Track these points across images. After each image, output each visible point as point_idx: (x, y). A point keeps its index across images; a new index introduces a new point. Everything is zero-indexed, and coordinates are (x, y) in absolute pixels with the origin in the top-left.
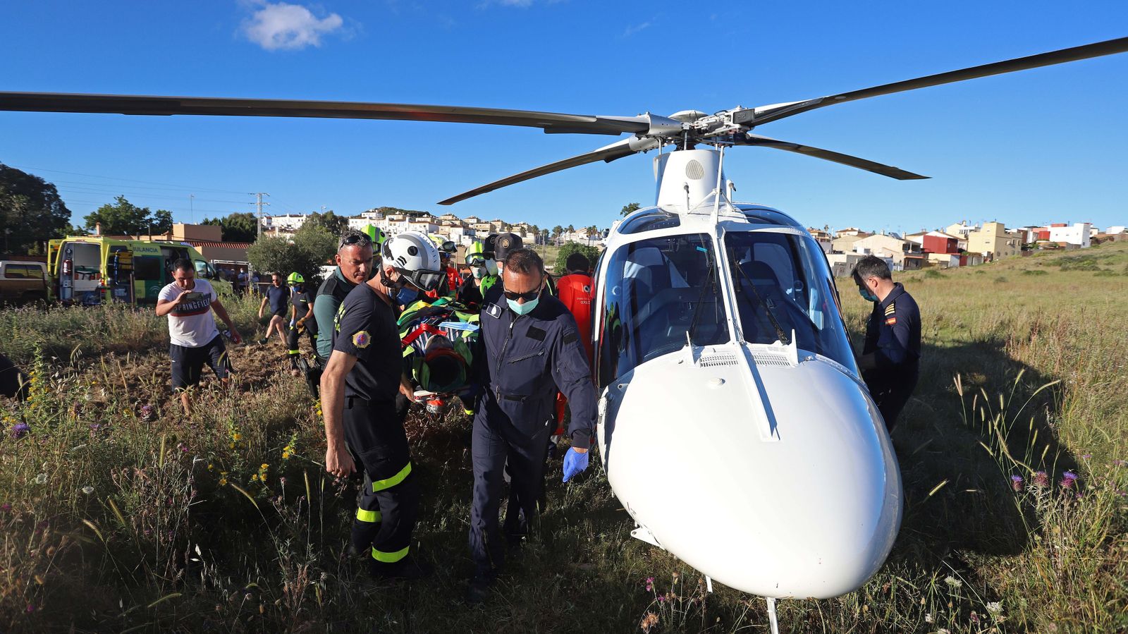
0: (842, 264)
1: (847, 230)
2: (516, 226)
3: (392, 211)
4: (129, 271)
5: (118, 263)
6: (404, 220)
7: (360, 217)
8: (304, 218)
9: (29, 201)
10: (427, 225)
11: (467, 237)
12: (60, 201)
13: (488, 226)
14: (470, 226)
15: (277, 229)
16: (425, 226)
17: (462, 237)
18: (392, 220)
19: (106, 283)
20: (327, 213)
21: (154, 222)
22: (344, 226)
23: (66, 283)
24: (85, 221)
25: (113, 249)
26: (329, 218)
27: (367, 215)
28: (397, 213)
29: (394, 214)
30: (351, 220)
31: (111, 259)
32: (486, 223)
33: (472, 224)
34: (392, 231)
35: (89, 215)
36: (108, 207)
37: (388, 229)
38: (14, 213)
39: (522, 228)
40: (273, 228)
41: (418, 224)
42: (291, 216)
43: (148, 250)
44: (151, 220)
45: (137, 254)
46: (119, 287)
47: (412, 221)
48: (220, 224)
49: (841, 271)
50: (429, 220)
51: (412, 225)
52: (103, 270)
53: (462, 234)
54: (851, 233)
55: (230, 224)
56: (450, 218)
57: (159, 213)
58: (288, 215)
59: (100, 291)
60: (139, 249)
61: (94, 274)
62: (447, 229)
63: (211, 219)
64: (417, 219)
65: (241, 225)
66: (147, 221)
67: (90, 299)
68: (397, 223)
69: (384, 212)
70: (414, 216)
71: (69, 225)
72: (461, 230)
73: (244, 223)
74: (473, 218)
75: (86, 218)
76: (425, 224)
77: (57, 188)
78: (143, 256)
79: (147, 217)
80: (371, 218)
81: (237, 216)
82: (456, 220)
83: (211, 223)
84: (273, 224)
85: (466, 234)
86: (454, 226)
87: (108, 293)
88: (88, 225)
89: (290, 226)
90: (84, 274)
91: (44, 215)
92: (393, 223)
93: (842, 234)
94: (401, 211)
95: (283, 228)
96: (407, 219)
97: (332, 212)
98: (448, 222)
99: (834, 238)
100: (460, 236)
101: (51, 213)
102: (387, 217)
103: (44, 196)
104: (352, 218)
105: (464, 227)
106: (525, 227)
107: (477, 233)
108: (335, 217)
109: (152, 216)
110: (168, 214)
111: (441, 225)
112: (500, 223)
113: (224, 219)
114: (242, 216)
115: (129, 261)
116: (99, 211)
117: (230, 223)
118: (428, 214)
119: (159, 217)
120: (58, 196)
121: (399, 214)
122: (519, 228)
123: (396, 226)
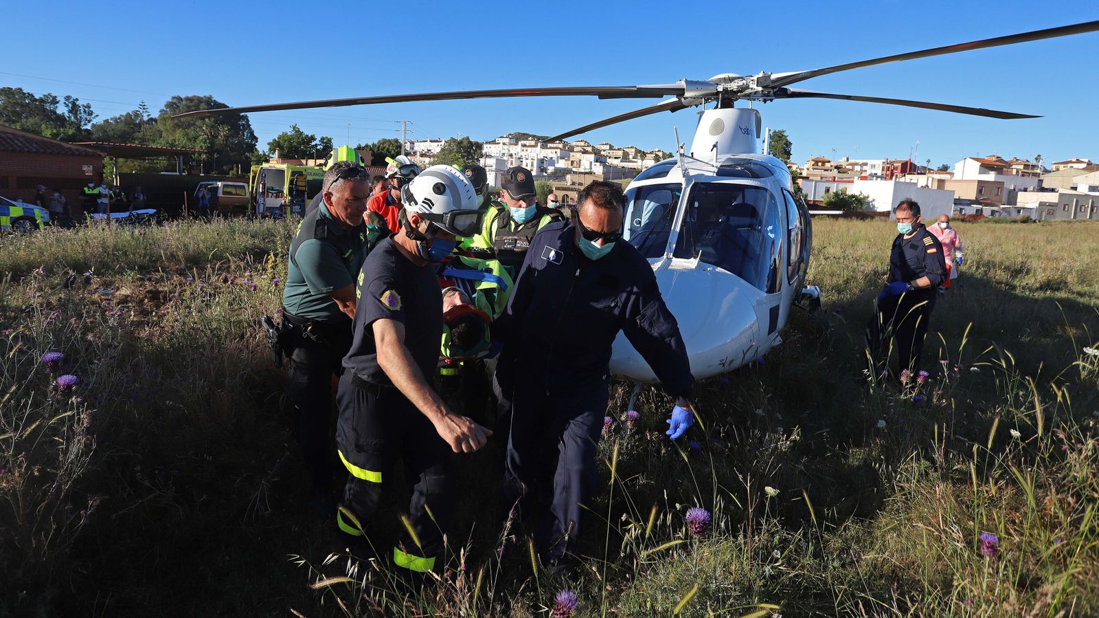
0: (1051, 205)
1: (1071, 162)
2: (651, 153)
3: (525, 136)
4: (303, 192)
5: (296, 185)
6: (535, 146)
7: (494, 142)
8: (443, 143)
9: (229, 130)
10: (559, 151)
11: (598, 164)
12: (251, 129)
13: (620, 153)
14: (602, 153)
15: (418, 154)
16: (556, 152)
17: (593, 164)
18: (524, 146)
19: (287, 201)
20: (463, 139)
21: (319, 147)
22: (479, 151)
23: (261, 200)
24: (268, 146)
25: (293, 174)
26: (465, 143)
27: (501, 141)
28: (530, 139)
29: (527, 139)
30: (485, 146)
31: (291, 182)
32: (618, 149)
33: (604, 151)
34: (524, 157)
35: (271, 141)
36: (285, 135)
37: (520, 154)
38: (219, 140)
39: (657, 155)
40: (415, 153)
41: (550, 151)
42: (431, 141)
43: (317, 174)
44: (316, 145)
45: (310, 178)
46: (296, 205)
47: (544, 147)
48: (371, 149)
49: (1049, 213)
50: (561, 146)
51: (543, 151)
52: (286, 191)
53: (593, 161)
54: (1076, 166)
55: (379, 150)
56: (582, 144)
57: (322, 139)
58: (429, 140)
59: (283, 207)
60: (310, 174)
61: (279, 194)
62: (578, 156)
63: (363, 145)
64: (549, 145)
65: (388, 150)
66: (313, 147)
67: (277, 213)
68: (529, 149)
69: (517, 138)
70: (546, 142)
71: (256, 150)
72: (592, 157)
73: (391, 148)
74: (606, 144)
75: (269, 144)
76: (556, 150)
77: (249, 119)
78: (314, 180)
79: (313, 143)
80: (504, 144)
81: (385, 141)
82: (588, 146)
83: (363, 148)
84: (416, 148)
85: (597, 161)
86: (585, 152)
87: (289, 208)
88: (270, 150)
89: (430, 151)
90: (272, 193)
91: (239, 142)
92: (525, 148)
93: (1061, 167)
94: (534, 137)
95: (424, 152)
96: (539, 144)
97: (468, 138)
98: (580, 149)
99: (1046, 171)
100: (591, 163)
101: (244, 140)
102: (520, 143)
103: (240, 126)
104: (487, 143)
105: (595, 154)
106: (660, 154)
107: (608, 160)
108: (470, 142)
109: (317, 142)
110: (330, 140)
111: (573, 151)
112: (633, 150)
113: (373, 145)
114: (389, 141)
115: (304, 184)
116: (279, 138)
117: (378, 148)
119: (323, 143)
120: (250, 125)
121: (532, 140)
122: (653, 155)
123: (528, 152)
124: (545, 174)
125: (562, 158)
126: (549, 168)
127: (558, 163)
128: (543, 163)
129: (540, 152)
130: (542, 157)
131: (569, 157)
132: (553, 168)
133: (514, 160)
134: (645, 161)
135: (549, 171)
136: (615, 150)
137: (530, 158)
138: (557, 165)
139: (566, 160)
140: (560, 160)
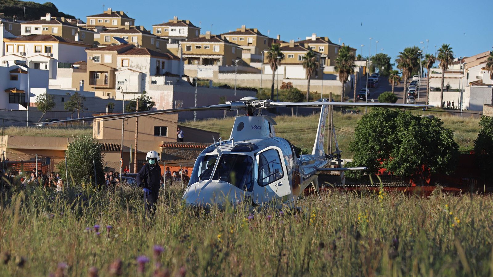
10: (55, 46)
11: (161, 80)
13: (218, 48)
16: (48, 50)
17: (148, 79)
32: (213, 39)
39: (312, 54)
41: (29, 46)
51: (12, 45)
53: (147, 71)
62: (108, 58)
76: (48, 44)
85: (158, 74)
98: (109, 38)
100: (142, 77)
105: (153, 54)
106: (323, 49)
107: (187, 68)
111: (94, 46)
112: (252, 39)
118: (52, 9)
122: (303, 54)
124: (21, 108)
125: (65, 64)
126: (33, 90)
127: (54, 77)
128: (14, 78)
130: (12, 64)
131: (84, 62)
132: (43, 91)
134: (281, 69)
135: (33, 100)
136: (204, 40)
138: (53, 84)
139: (76, 70)
140: (59, 71)
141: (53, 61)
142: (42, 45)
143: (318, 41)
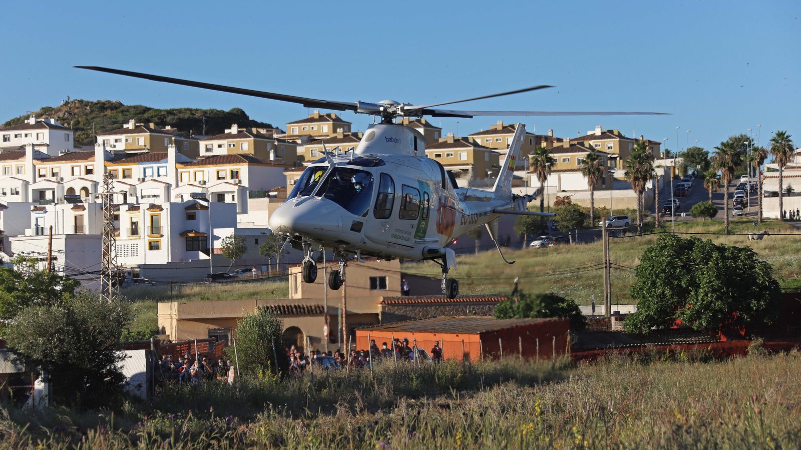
2: (573, 148)
6: (156, 155)
10: (244, 169)
13: (465, 155)
16: (235, 175)
32: (457, 143)
39: (595, 155)
41: (210, 171)
47: (188, 157)
50: (246, 146)
51: (188, 173)
68: (137, 169)
76: (235, 167)
92: (119, 168)
96: (172, 151)
106: (611, 146)
111: (297, 163)
118: (240, 117)
121: (137, 130)
122: (582, 155)
123: (133, 181)
124: (203, 256)
125: (258, 192)
126: (217, 232)
127: (244, 211)
128: (191, 217)
129: (178, 178)
130: (187, 198)
132: (230, 231)
133: (86, 213)
134: (552, 179)
135: (217, 245)
136: (445, 145)
137: (145, 204)
138: (244, 221)
139: (273, 199)
140: (251, 202)
141: (242, 190)
142: (227, 169)
143: (604, 135)
